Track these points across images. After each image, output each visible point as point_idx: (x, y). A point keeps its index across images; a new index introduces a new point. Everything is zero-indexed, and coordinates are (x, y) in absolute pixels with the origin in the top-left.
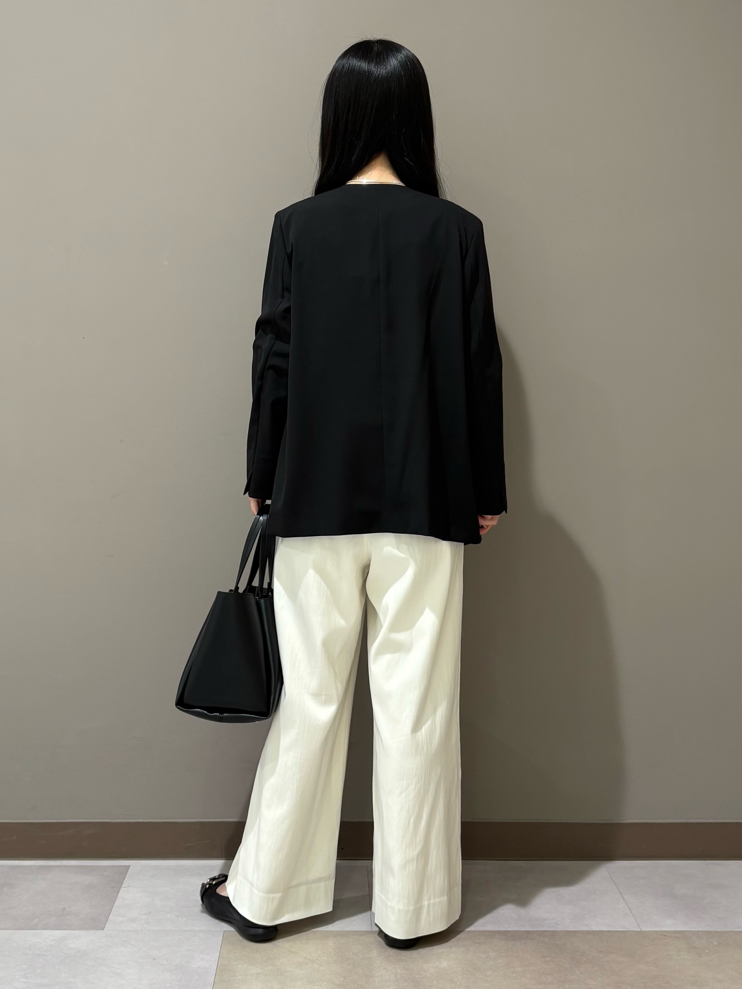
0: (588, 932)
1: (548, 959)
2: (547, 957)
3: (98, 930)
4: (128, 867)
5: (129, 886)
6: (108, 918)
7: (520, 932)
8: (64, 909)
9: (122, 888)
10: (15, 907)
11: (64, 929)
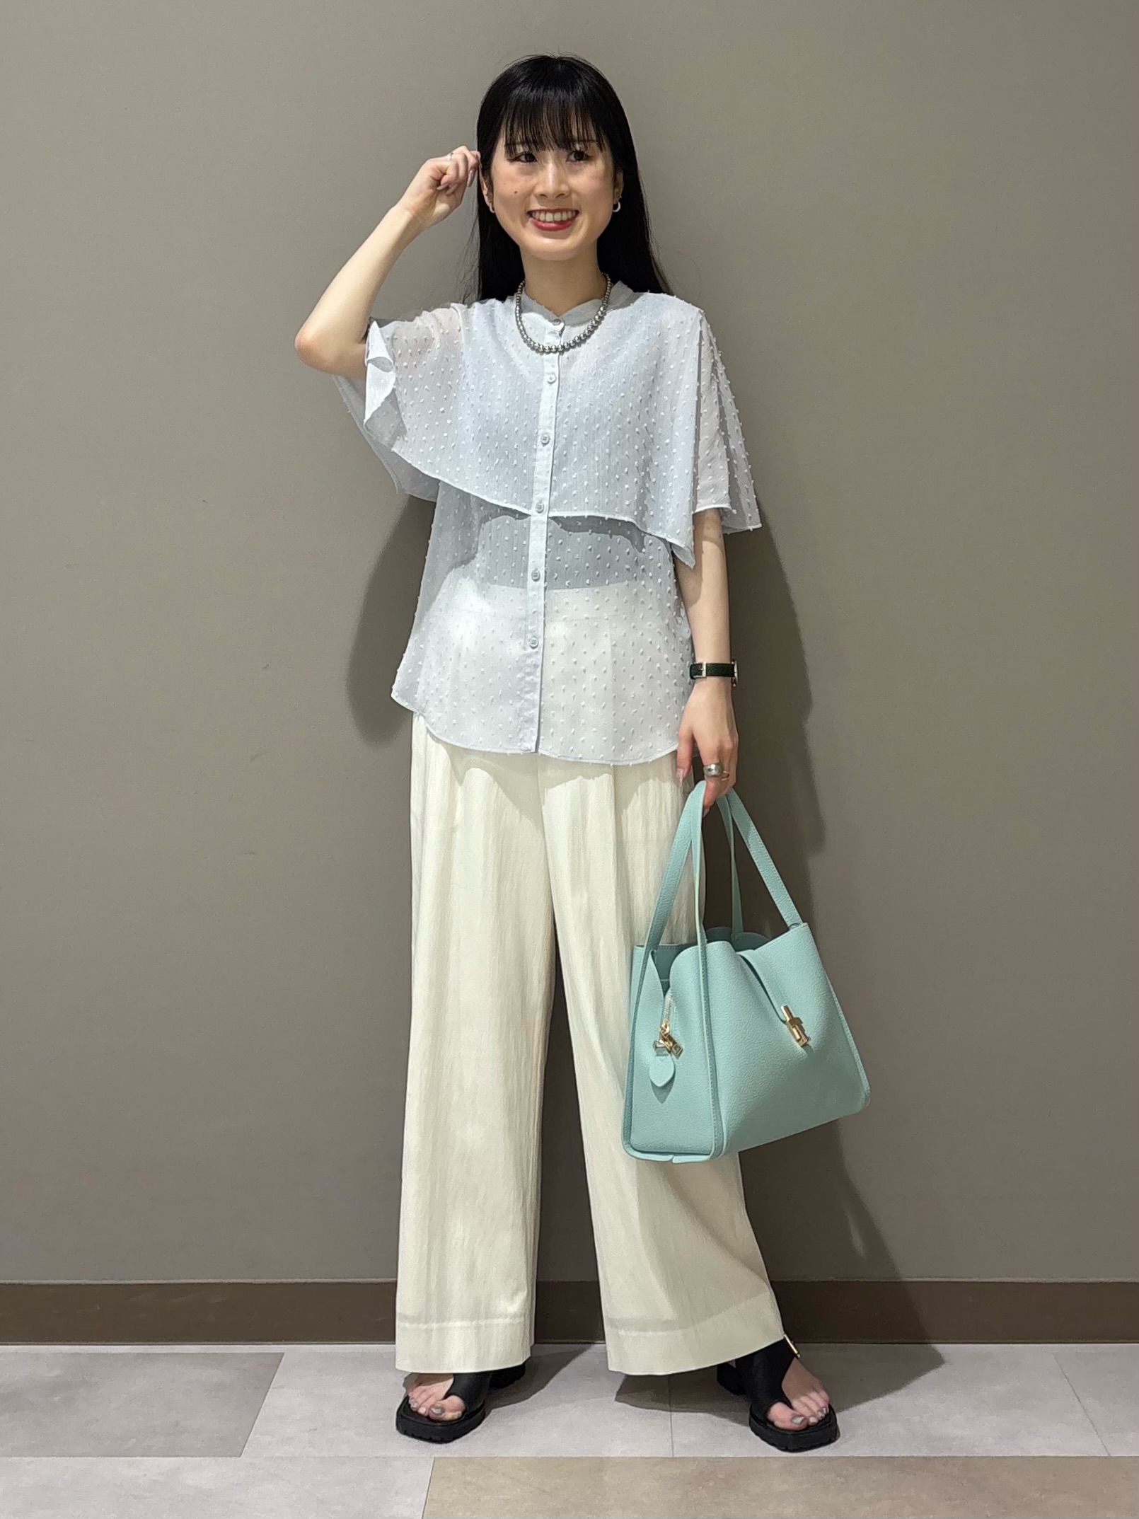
0: (1024, 1459)
1: (956, 1502)
2: (956, 1500)
3: (231, 1456)
4: (283, 1354)
5: (283, 1387)
6: (248, 1437)
7: (914, 1460)
8: (177, 1423)
9: (270, 1390)
10: (97, 1421)
11: (177, 1456)
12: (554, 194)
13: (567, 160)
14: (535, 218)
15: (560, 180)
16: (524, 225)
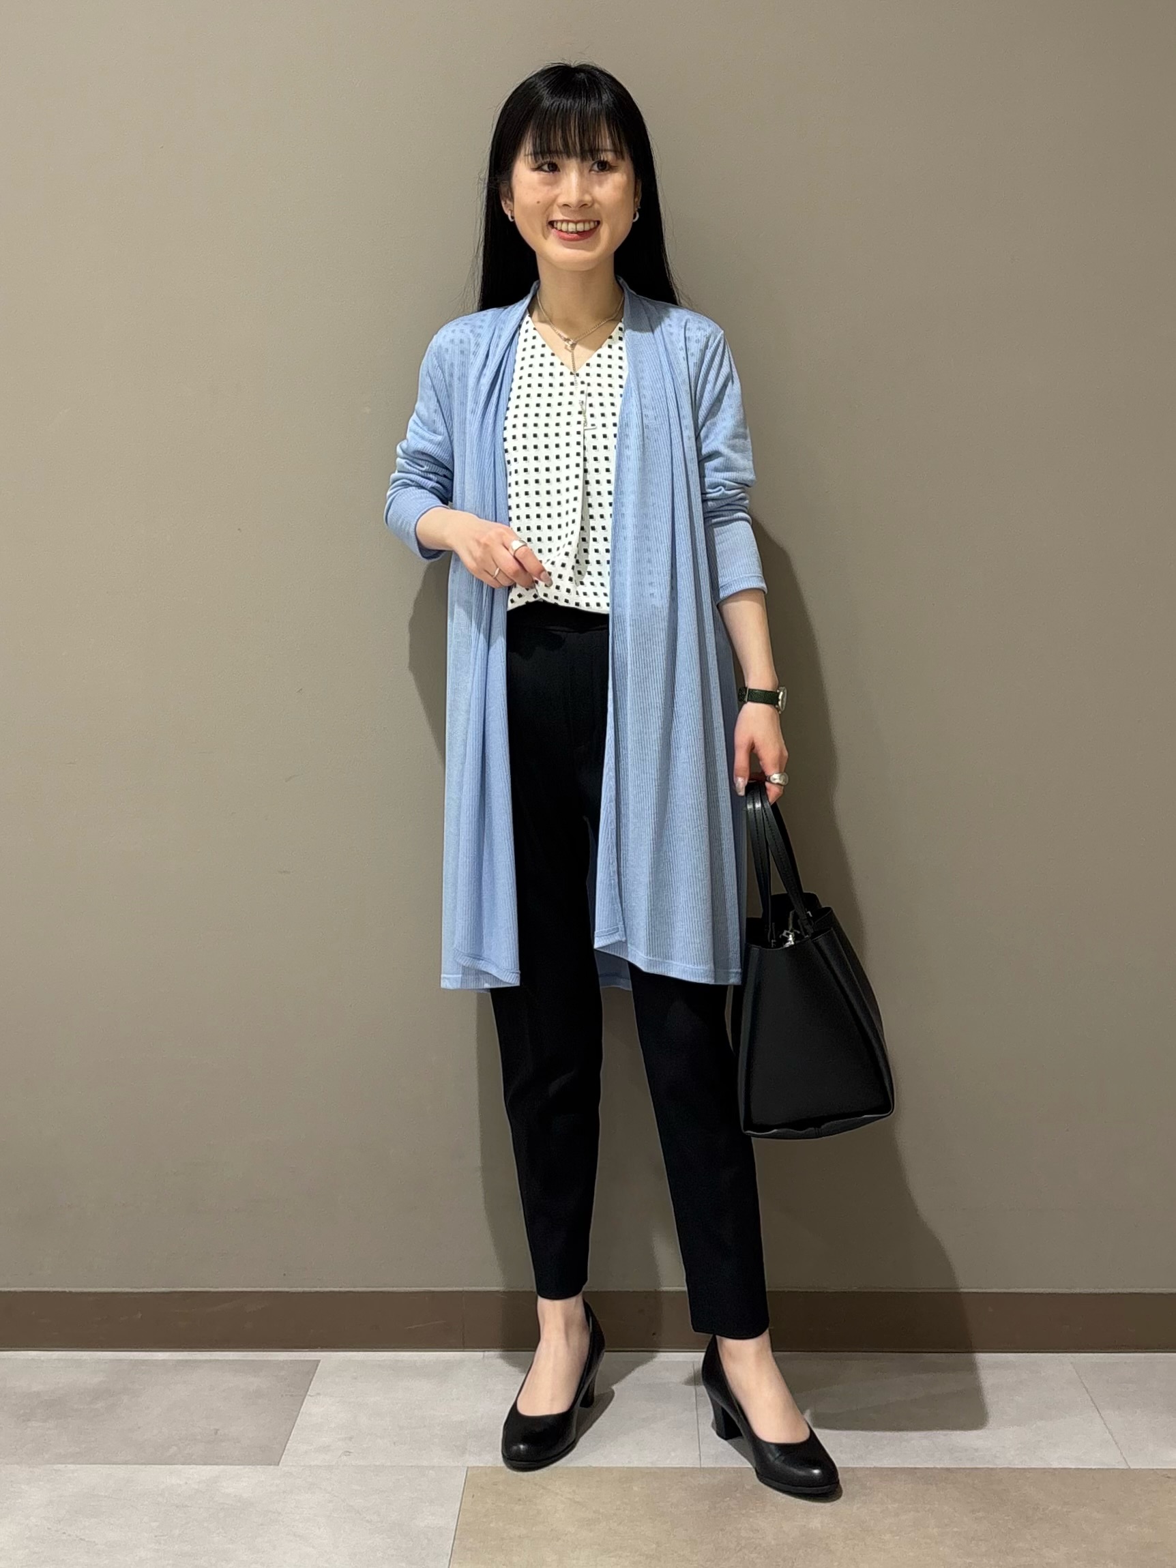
0: (1045, 1471)
1: (981, 1514)
2: (979, 1512)
3: (269, 1465)
4: (319, 1361)
5: (319, 1394)
6: (285, 1446)
7: (937, 1471)
8: (216, 1431)
9: (307, 1397)
10: (139, 1428)
11: (216, 1464)
12: (577, 206)
13: (590, 171)
14: (556, 228)
15: (584, 190)
16: (546, 238)
